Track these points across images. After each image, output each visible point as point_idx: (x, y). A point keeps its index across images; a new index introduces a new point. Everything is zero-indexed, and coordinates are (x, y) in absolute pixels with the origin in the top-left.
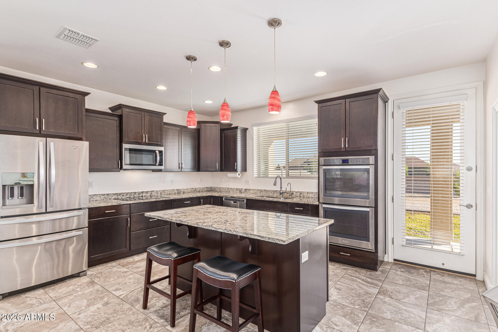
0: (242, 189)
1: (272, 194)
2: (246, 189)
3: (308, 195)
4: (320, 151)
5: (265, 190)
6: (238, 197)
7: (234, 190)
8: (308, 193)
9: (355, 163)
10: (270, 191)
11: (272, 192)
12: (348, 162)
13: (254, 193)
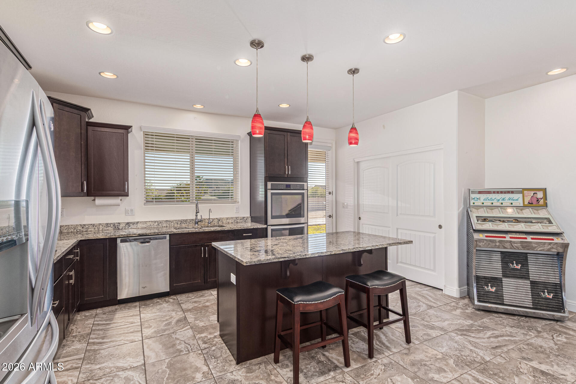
0: (119, 223)
1: (178, 225)
2: (128, 223)
3: (228, 221)
4: (267, 176)
5: (167, 221)
6: (156, 234)
7: (101, 226)
8: (227, 219)
9: (295, 188)
10: (175, 222)
11: (179, 223)
12: (290, 187)
13: (145, 228)
